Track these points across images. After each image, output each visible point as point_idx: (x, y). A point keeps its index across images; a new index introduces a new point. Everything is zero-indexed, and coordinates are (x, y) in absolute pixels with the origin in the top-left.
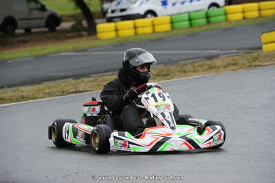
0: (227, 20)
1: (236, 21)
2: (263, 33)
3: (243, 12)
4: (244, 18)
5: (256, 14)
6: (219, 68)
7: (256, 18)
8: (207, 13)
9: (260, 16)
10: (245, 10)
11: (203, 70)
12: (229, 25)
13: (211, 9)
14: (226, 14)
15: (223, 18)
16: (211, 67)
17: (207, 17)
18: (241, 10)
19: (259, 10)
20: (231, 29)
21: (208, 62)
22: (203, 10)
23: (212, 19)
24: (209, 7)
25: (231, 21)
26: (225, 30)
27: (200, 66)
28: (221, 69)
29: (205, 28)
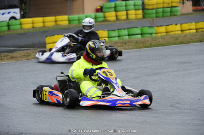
0: (21, 28)
1: (28, 29)
2: (47, 37)
3: (33, 23)
4: (33, 27)
5: (41, 25)
6: (17, 58)
7: (41, 28)
8: (8, 23)
9: (44, 26)
10: (34, 22)
11: (7, 59)
12: (23, 32)
13: (11, 20)
14: (21, 24)
15: (18, 27)
16: (12, 57)
17: (9, 26)
18: (31, 22)
19: (44, 22)
20: (24, 34)
21: (10, 54)
22: (6, 21)
23: (11, 27)
24: (10, 19)
25: (24, 29)
26: (20, 34)
27: (4, 56)
28: (19, 58)
29: (6, 33)
